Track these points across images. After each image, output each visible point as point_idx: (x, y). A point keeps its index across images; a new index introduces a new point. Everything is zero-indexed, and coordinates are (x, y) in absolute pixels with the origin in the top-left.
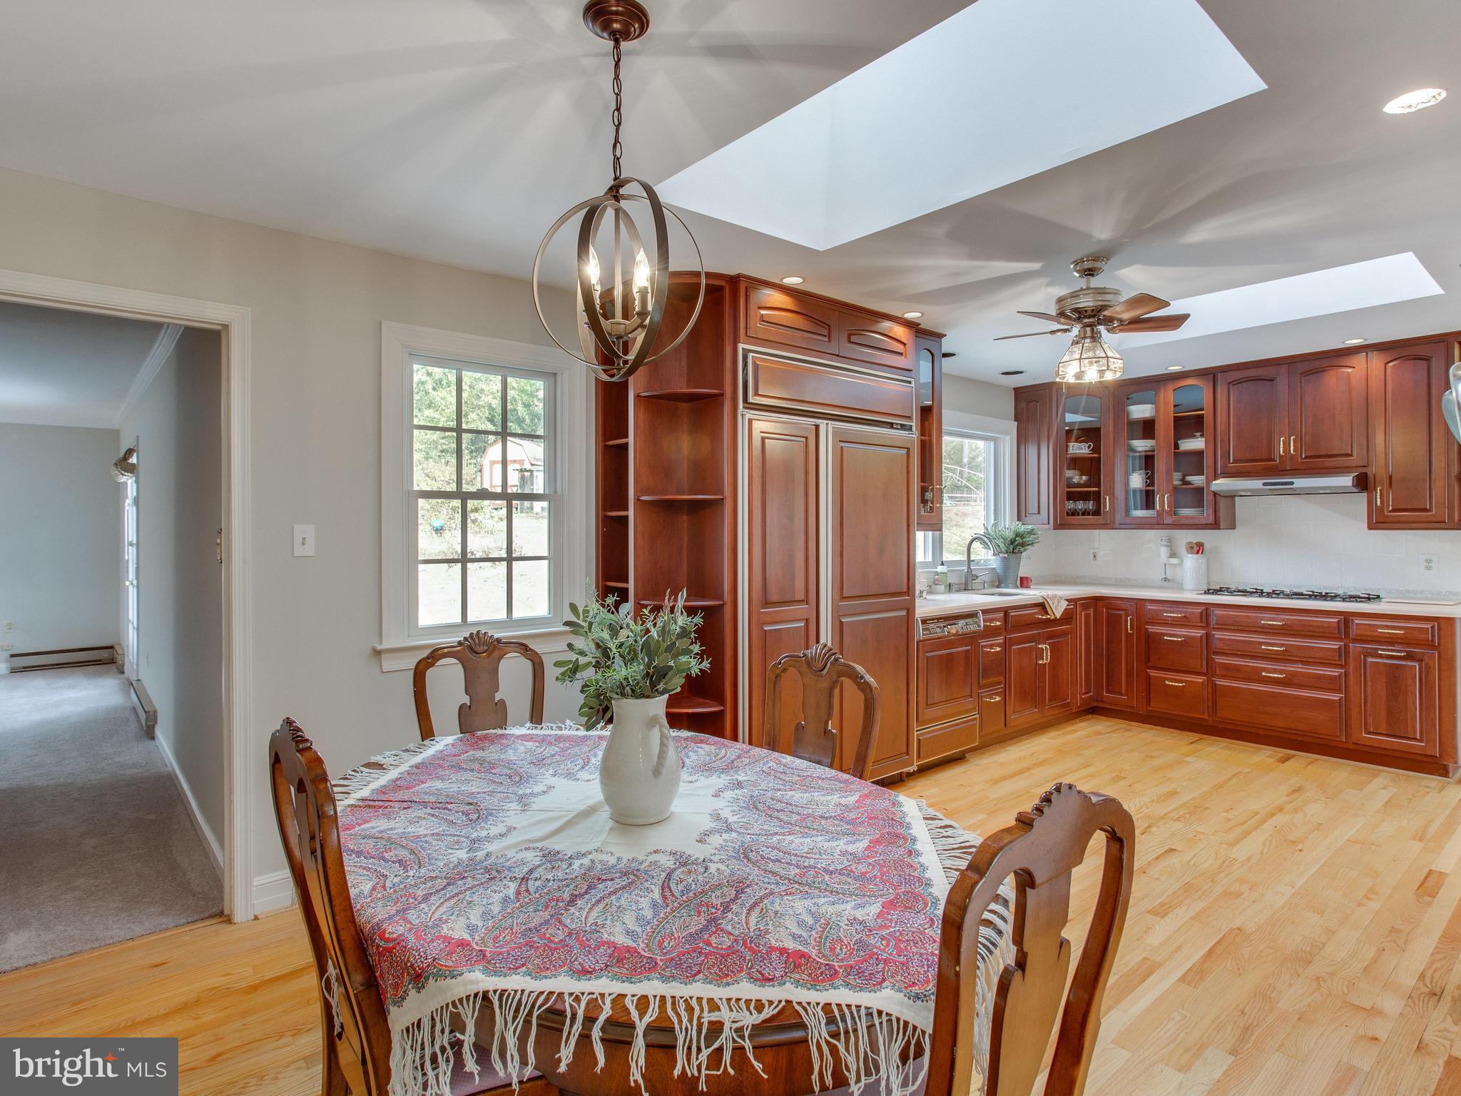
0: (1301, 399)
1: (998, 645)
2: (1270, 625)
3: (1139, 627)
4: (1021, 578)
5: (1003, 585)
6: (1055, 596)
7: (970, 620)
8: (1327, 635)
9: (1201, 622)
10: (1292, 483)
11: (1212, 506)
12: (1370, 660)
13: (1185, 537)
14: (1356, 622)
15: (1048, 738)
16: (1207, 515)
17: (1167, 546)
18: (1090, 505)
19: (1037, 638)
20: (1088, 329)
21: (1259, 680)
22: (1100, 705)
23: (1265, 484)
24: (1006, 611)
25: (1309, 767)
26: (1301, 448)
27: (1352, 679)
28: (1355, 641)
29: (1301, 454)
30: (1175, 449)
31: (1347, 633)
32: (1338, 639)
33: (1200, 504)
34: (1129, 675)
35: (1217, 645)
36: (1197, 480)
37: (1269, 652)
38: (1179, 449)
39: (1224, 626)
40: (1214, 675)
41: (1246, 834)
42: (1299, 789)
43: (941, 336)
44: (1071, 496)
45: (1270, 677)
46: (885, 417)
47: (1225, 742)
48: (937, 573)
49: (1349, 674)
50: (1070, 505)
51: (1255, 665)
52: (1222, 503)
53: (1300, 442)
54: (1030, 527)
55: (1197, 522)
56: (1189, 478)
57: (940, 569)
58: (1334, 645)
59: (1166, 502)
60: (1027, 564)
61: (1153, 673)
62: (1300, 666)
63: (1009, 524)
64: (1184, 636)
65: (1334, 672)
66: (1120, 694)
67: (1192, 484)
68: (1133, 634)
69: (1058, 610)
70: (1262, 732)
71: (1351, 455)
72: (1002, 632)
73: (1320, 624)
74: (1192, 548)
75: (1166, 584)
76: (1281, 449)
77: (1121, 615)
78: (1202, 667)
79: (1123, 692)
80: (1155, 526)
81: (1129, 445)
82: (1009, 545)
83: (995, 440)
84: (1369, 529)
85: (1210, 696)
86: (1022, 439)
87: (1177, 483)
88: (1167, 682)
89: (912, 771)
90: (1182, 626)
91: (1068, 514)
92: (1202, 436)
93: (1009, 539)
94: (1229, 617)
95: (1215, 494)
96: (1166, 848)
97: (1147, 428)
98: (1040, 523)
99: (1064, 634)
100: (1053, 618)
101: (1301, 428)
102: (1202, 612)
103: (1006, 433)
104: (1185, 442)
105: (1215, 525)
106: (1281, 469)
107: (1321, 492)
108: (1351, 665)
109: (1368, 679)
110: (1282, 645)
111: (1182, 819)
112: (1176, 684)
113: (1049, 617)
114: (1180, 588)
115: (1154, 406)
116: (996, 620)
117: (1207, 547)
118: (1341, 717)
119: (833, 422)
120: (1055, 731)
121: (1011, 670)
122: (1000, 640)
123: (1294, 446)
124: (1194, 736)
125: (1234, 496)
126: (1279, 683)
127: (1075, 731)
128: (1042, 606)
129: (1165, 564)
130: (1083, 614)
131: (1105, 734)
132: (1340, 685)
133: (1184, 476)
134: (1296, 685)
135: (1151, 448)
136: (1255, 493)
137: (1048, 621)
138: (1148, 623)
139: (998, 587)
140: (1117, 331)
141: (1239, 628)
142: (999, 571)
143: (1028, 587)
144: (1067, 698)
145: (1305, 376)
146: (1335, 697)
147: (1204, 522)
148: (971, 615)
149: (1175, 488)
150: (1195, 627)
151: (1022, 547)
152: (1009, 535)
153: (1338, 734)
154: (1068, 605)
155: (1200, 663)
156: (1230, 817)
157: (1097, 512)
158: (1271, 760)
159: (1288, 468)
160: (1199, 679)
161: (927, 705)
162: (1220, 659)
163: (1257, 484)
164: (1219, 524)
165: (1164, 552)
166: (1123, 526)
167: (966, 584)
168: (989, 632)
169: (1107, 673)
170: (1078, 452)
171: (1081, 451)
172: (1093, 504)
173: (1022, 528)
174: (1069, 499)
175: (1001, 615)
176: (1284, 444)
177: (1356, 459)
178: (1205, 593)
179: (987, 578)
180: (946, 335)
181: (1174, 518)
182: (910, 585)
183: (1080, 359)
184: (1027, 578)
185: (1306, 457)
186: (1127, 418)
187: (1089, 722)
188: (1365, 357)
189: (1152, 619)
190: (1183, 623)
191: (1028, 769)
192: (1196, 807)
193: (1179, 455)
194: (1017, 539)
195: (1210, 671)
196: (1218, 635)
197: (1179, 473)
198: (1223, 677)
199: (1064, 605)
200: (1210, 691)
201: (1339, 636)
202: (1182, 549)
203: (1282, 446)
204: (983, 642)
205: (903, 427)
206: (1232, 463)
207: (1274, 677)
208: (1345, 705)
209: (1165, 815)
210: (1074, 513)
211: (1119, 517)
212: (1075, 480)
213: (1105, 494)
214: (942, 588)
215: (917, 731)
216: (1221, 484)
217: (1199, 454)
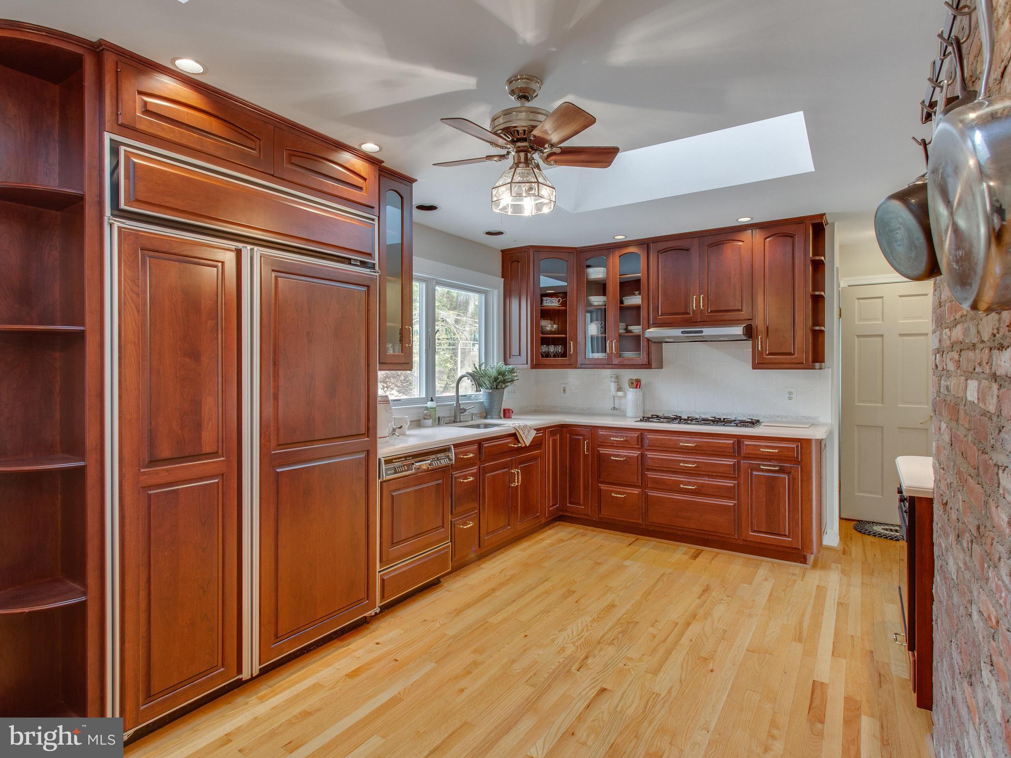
0: (708, 266)
1: (472, 475)
2: (686, 446)
3: (593, 449)
4: (504, 410)
5: (489, 416)
6: (525, 426)
7: (442, 455)
8: (725, 454)
9: (638, 444)
10: (702, 332)
11: (646, 350)
12: (755, 473)
13: (629, 374)
14: (746, 443)
15: (519, 550)
16: (642, 358)
17: (615, 382)
18: (559, 349)
19: (510, 464)
20: (522, 155)
21: (678, 491)
22: (565, 514)
23: (683, 332)
24: (480, 443)
25: (713, 561)
26: (708, 305)
27: (742, 487)
28: (745, 458)
29: (708, 309)
30: (620, 304)
31: (739, 452)
32: (733, 457)
33: (637, 348)
34: (586, 488)
35: (649, 463)
36: (636, 329)
37: (685, 468)
38: (623, 304)
39: (654, 447)
40: (646, 487)
41: (668, 653)
42: (706, 590)
43: (412, 181)
44: (545, 341)
45: (686, 488)
46: (338, 250)
47: (654, 542)
48: (427, 408)
49: (741, 485)
50: (544, 349)
51: (675, 479)
52: (653, 347)
53: (707, 299)
54: (510, 366)
55: (635, 363)
56: (630, 328)
57: (430, 404)
58: (730, 462)
59: (614, 346)
60: (508, 399)
61: (603, 487)
62: (707, 479)
63: (496, 364)
64: (625, 456)
65: (729, 483)
66: (579, 504)
67: (632, 332)
68: (589, 454)
69: (527, 439)
70: (680, 533)
71: (741, 310)
72: (476, 463)
73: (721, 445)
74: (632, 383)
75: (615, 412)
76: (694, 305)
77: (580, 439)
78: (638, 481)
79: (581, 503)
80: (606, 366)
81: (588, 301)
82: (493, 382)
83: (485, 293)
84: (754, 368)
85: (643, 504)
86: (507, 294)
87: (622, 331)
88: (613, 494)
89: (373, 614)
90: (624, 448)
91: (543, 357)
92: (639, 294)
93: (493, 377)
94: (657, 440)
95: (648, 340)
96: (598, 688)
97: (601, 287)
98: (521, 363)
99: (534, 458)
100: (524, 445)
101: (708, 288)
102: (638, 436)
103: (494, 287)
104: (628, 299)
105: (648, 366)
106: (695, 321)
107: (722, 339)
108: (742, 477)
109: (754, 488)
110: (694, 462)
111: (615, 642)
112: (620, 496)
113: (520, 445)
114: (624, 416)
115: (606, 269)
116: (470, 452)
117: (643, 383)
118: (735, 520)
119: (261, 249)
120: (527, 541)
121: (485, 496)
122: (474, 470)
123: (703, 302)
124: (631, 538)
125: (661, 343)
126: (692, 493)
127: (542, 540)
128: (514, 436)
129: (614, 396)
130: (551, 439)
131: (567, 540)
132: (734, 494)
133: (627, 326)
134: (704, 494)
135: (604, 303)
136: (676, 341)
137: (520, 448)
138: (600, 446)
139: (485, 418)
140: (552, 162)
141: (665, 449)
142: (486, 404)
143: (510, 417)
144: (537, 512)
145: (710, 247)
146: (731, 503)
147: (641, 363)
148: (445, 450)
149: (620, 335)
150: (633, 448)
151: (504, 383)
152: (493, 373)
153: (733, 533)
154: (536, 434)
155: (636, 478)
156: (655, 632)
157: (564, 355)
158: (687, 557)
159: (699, 320)
160: (636, 491)
161: (393, 543)
162: (651, 475)
163: (676, 332)
164: (651, 364)
165: (613, 386)
166: (583, 366)
167: (455, 417)
168: (462, 464)
169: (570, 487)
170: (550, 304)
171: (553, 304)
172: (562, 348)
173: (504, 368)
174: (542, 344)
175: (475, 447)
176: (696, 301)
177: (745, 314)
178: (641, 421)
179: (475, 411)
180: (416, 180)
181: (620, 359)
182: (370, 426)
183: (511, 182)
184: (509, 410)
185: (711, 312)
186: (586, 279)
187: (557, 528)
188: (751, 233)
189: (603, 443)
190: (624, 445)
191: (493, 590)
192: (628, 623)
193: (623, 310)
194: (499, 377)
195: (644, 484)
196: (650, 455)
197: (624, 324)
198: (653, 489)
199: (533, 433)
200: (644, 500)
201: (733, 454)
202: (626, 385)
203: (694, 302)
204: (456, 474)
205: (363, 264)
206: (661, 316)
207: (689, 488)
208: (738, 508)
209: (602, 637)
210: (547, 355)
211: (580, 360)
212: (548, 328)
213: (570, 340)
214: (430, 422)
215: (379, 572)
216: (653, 332)
217: (637, 308)
